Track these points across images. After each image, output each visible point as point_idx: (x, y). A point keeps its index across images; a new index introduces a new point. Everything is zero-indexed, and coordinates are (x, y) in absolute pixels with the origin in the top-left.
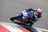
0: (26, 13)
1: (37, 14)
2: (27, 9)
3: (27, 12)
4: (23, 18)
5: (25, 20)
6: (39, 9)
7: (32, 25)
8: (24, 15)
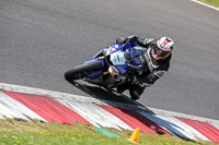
0: (121, 54)
1: (155, 56)
2: (123, 39)
3: (124, 50)
4: (110, 70)
5: (116, 77)
6: (163, 39)
7: (140, 94)
8: (112, 59)
